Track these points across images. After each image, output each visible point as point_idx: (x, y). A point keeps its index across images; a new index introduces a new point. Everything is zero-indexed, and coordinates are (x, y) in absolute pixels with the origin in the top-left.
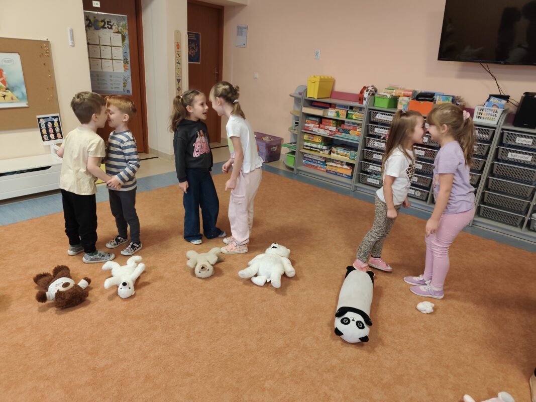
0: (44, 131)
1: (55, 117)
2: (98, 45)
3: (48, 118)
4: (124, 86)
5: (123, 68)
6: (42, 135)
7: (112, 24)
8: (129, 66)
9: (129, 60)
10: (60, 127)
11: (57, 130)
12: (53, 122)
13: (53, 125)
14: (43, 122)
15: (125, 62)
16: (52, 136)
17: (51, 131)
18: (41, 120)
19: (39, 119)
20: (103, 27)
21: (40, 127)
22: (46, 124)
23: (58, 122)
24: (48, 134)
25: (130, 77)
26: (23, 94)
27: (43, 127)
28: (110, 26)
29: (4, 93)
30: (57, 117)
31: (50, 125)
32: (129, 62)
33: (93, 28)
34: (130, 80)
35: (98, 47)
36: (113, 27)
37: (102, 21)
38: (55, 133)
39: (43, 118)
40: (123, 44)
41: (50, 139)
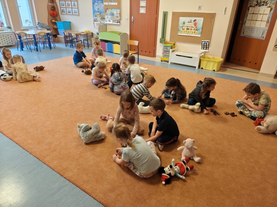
0: (203, 46)
1: (208, 42)
2: (257, 14)
3: (206, 41)
4: (262, 35)
5: (265, 25)
6: (202, 47)
7: (268, 3)
8: (268, 24)
9: (270, 21)
10: (208, 46)
11: (207, 47)
12: (206, 44)
13: (206, 45)
14: (203, 43)
15: (268, 22)
16: (205, 48)
17: (205, 46)
18: (203, 42)
19: (202, 42)
20: (263, 5)
21: (202, 45)
22: (204, 44)
23: (208, 44)
24: (204, 47)
25: (267, 30)
26: (200, 32)
27: (203, 45)
28: (266, 4)
29: (195, 31)
30: (209, 42)
31: (205, 44)
32: (269, 22)
33: (258, 6)
34: (266, 32)
35: (257, 15)
36: (268, 5)
37: (263, 2)
38: (206, 48)
39: (204, 41)
40: (270, 13)
41: (204, 49)
